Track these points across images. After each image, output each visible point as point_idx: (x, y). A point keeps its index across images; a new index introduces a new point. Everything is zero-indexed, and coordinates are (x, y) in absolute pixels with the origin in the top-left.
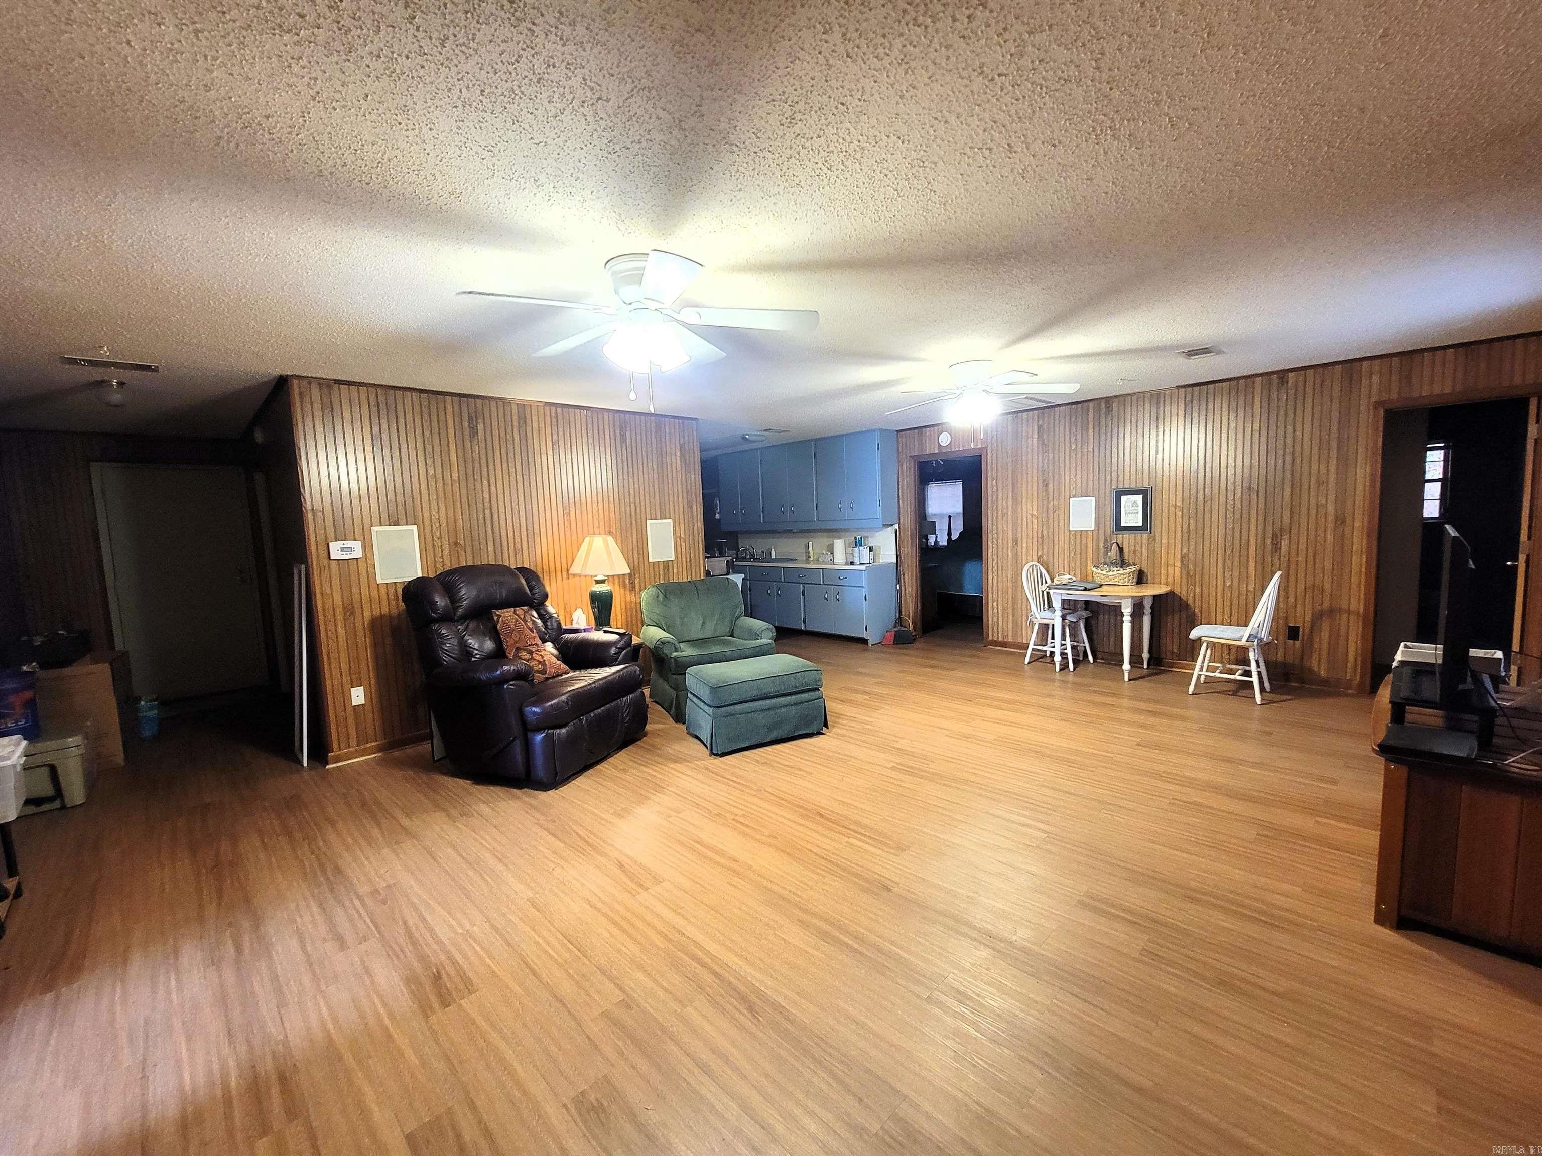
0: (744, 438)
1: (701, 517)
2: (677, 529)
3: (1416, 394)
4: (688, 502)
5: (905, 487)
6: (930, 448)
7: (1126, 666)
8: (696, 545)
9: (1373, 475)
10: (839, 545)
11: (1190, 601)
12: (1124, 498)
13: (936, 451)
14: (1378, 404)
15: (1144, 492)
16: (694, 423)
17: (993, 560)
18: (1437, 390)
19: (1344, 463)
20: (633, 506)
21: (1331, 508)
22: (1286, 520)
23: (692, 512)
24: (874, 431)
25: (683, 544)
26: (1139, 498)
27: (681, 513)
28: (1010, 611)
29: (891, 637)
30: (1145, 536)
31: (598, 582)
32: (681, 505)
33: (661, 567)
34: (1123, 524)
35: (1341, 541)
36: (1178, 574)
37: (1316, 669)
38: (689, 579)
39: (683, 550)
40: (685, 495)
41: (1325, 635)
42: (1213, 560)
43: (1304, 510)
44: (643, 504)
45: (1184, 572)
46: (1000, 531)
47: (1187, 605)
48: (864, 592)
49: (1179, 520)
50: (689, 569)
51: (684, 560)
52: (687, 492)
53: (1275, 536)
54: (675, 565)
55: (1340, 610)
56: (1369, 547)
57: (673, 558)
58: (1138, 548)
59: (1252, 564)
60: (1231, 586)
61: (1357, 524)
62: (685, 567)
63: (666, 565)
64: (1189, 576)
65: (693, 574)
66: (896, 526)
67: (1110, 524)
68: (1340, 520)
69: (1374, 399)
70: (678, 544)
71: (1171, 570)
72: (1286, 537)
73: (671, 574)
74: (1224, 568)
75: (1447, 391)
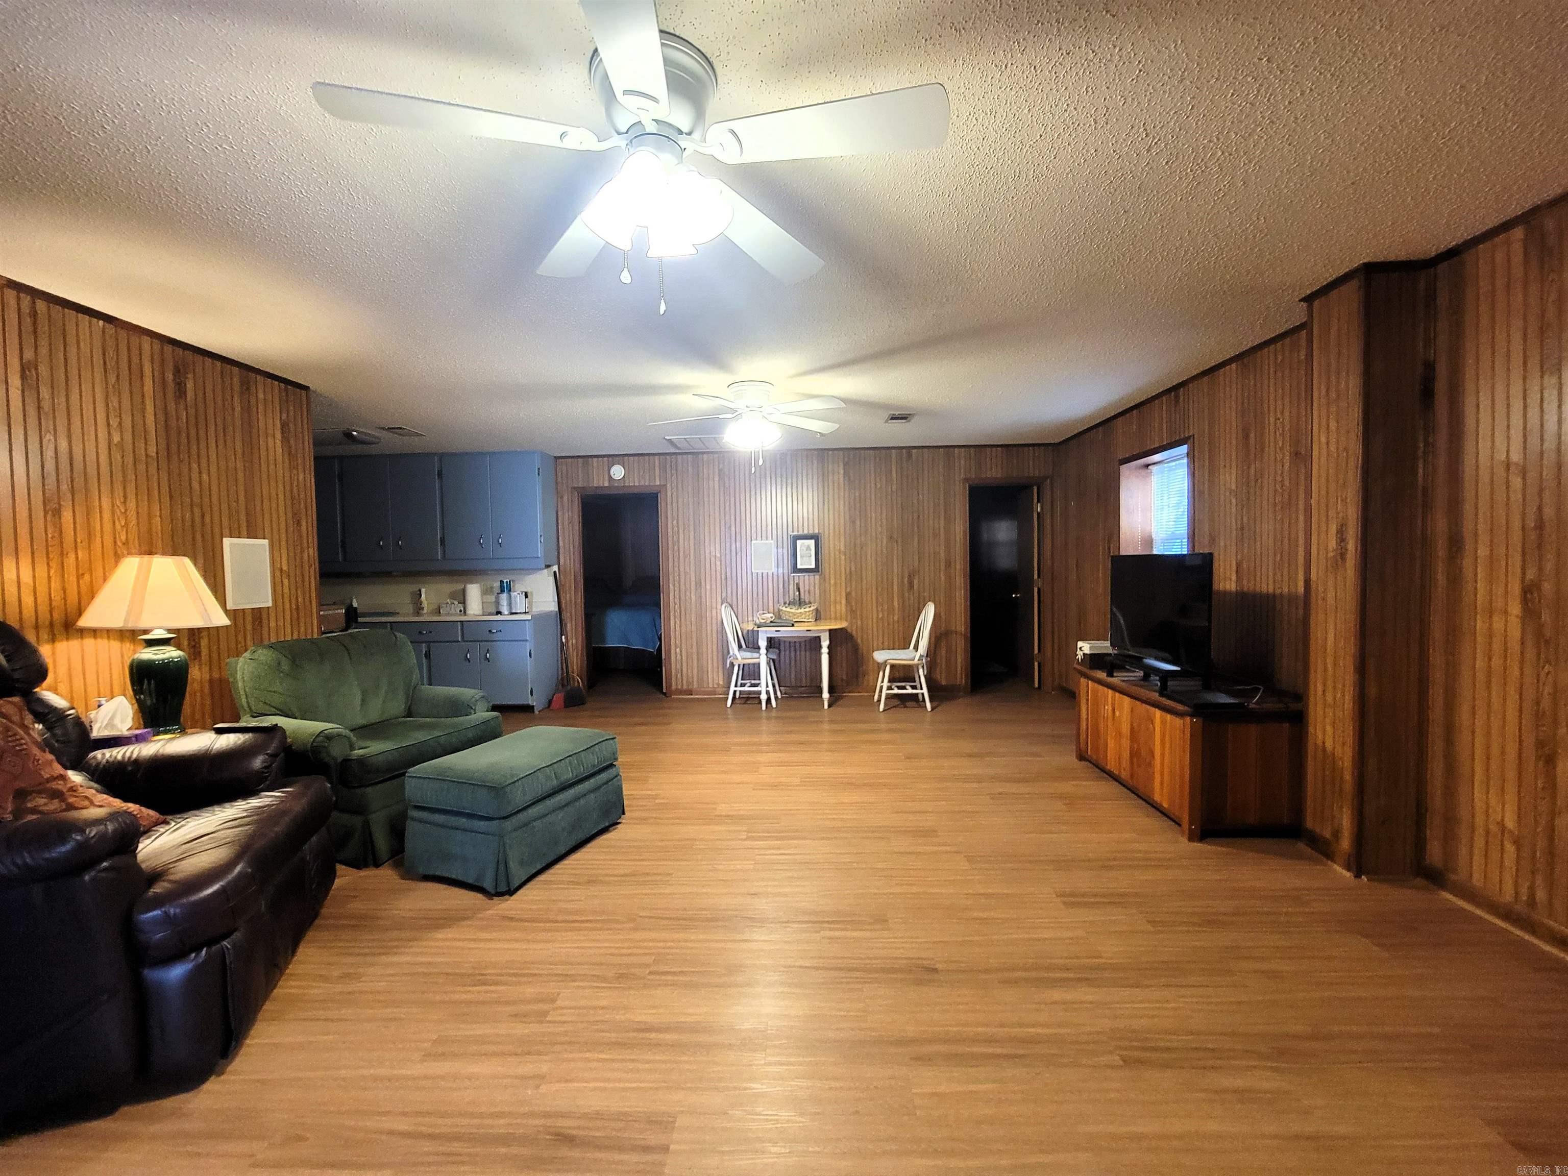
0: (348, 435)
1: (313, 540)
2: (277, 554)
3: (983, 476)
4: (294, 514)
5: (566, 523)
6: (599, 481)
7: (826, 695)
8: (307, 584)
9: (964, 532)
10: (474, 592)
11: (854, 633)
12: (799, 542)
13: (606, 484)
14: (966, 480)
15: (816, 538)
16: (304, 393)
17: (675, 604)
18: (994, 475)
19: (948, 520)
20: (197, 510)
21: (942, 555)
22: (916, 564)
23: (300, 531)
24: (534, 453)
25: (286, 582)
26: (812, 543)
27: (283, 531)
28: (695, 657)
29: (559, 698)
30: (817, 577)
31: (151, 643)
32: (282, 519)
33: (249, 619)
34: (799, 567)
35: (949, 578)
36: (844, 609)
37: (939, 680)
38: (295, 637)
39: (286, 590)
40: (289, 502)
41: (944, 652)
42: (869, 598)
43: (927, 555)
44: (216, 509)
45: (849, 609)
46: (682, 574)
47: (851, 637)
48: (528, 646)
49: (843, 562)
50: (296, 620)
51: (287, 606)
52: (292, 498)
53: (910, 576)
54: (273, 615)
55: (952, 632)
56: (965, 583)
57: (270, 604)
58: (812, 588)
59: (896, 599)
60: (882, 618)
61: (958, 567)
62: (288, 617)
63: (258, 614)
64: (852, 612)
65: (302, 629)
66: (555, 568)
67: (786, 568)
68: (948, 564)
69: (962, 476)
70: (278, 580)
71: (838, 607)
72: (916, 577)
73: (265, 632)
74: (877, 603)
75: (999, 475)
